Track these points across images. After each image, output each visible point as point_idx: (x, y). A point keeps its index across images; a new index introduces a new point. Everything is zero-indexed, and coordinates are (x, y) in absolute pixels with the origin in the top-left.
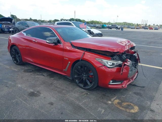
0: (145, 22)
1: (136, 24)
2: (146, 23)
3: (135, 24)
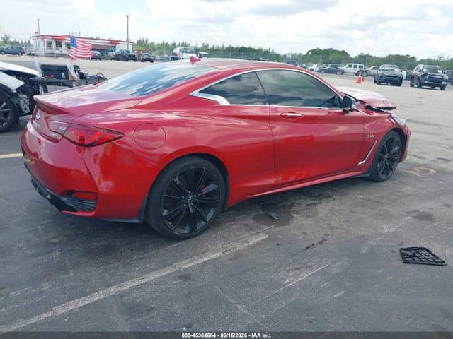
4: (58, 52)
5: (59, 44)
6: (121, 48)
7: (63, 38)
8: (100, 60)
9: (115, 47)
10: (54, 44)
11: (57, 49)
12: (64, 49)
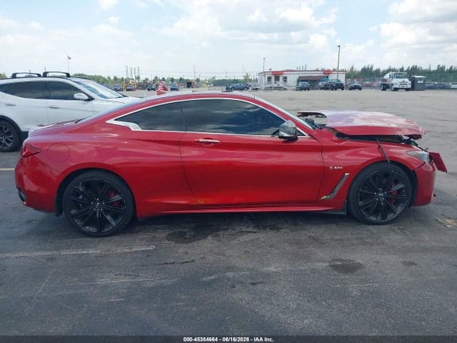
0: (133, 72)
1: (112, 78)
2: (137, 75)
3: (109, 78)
4: (276, 85)
5: (277, 78)
6: (333, 78)
7: (281, 73)
8: (308, 90)
9: (328, 77)
10: (273, 79)
11: (276, 83)
12: (281, 83)
